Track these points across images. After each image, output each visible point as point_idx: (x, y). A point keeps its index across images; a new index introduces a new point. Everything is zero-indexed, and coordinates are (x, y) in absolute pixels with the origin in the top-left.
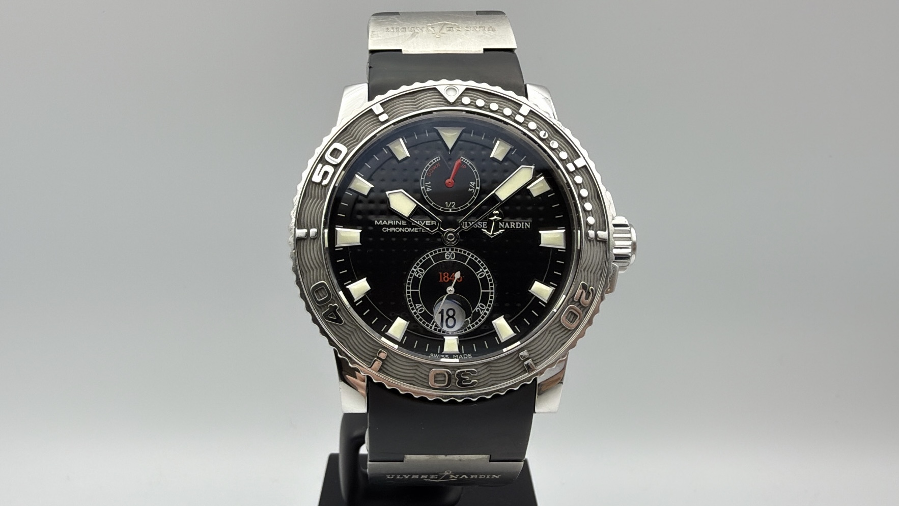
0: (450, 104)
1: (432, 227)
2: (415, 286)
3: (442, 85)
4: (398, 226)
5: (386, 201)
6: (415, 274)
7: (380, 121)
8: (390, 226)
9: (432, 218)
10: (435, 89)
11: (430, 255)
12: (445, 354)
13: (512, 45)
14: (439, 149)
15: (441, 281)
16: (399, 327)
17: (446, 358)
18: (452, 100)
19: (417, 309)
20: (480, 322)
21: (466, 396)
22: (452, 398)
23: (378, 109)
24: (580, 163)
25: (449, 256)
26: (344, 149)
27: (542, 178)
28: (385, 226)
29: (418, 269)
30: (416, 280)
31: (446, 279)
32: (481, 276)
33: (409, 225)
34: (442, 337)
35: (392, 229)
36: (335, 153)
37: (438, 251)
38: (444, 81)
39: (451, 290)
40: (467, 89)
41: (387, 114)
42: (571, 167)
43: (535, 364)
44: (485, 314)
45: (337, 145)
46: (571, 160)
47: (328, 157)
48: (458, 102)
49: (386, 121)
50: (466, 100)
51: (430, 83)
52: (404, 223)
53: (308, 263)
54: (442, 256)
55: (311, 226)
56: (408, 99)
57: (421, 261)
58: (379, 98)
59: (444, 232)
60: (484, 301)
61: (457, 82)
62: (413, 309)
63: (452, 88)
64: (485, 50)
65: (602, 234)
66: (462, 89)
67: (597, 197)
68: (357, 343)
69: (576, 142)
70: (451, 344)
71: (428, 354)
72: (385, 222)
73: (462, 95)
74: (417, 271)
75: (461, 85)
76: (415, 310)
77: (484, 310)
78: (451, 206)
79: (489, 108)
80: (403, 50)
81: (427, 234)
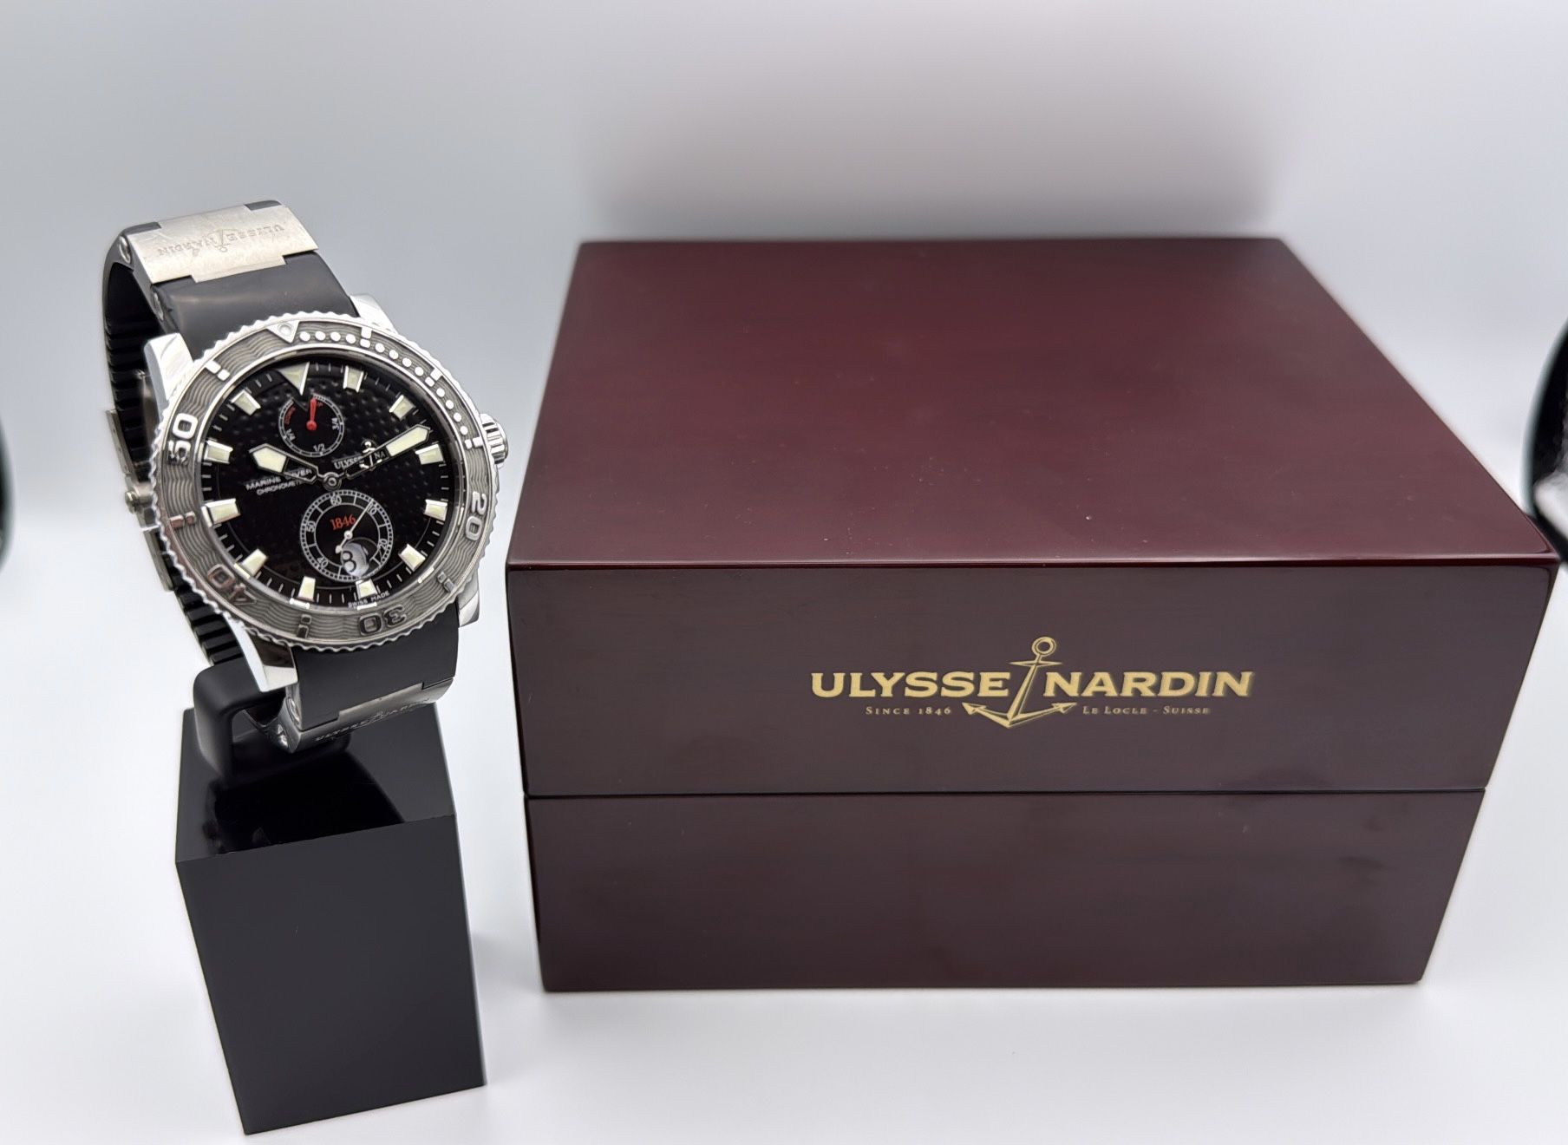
0: (288, 344)
1: (309, 476)
2: (310, 541)
3: (272, 323)
4: (272, 484)
5: (252, 461)
6: (306, 529)
7: (220, 380)
8: (264, 487)
9: (306, 467)
10: (267, 330)
11: (315, 505)
12: (362, 599)
13: (309, 244)
14: (288, 391)
15: (335, 528)
16: (308, 586)
17: (364, 604)
18: (290, 339)
19: (321, 564)
20: (386, 558)
21: (398, 633)
22: (387, 639)
23: (214, 367)
24: (436, 375)
25: (335, 500)
26: (193, 420)
27: (402, 397)
28: (258, 488)
29: (308, 522)
30: (309, 535)
31: (340, 525)
32: (373, 511)
33: (284, 480)
34: (354, 584)
35: (267, 490)
36: (184, 425)
37: (321, 499)
38: (272, 319)
39: (348, 534)
40: (301, 323)
41: (226, 368)
42: (430, 382)
43: (454, 582)
44: (389, 548)
45: (182, 417)
46: (427, 375)
47: (176, 431)
48: (297, 340)
49: (229, 379)
50: (305, 336)
51: (259, 325)
52: (277, 480)
53: (193, 550)
54: (328, 503)
55: (184, 509)
56: (243, 348)
57: (308, 514)
58: (208, 353)
59: (323, 479)
60: (384, 535)
61: (287, 316)
62: (316, 565)
63: (285, 325)
64: (286, 257)
65: (478, 442)
66: (295, 325)
67: (462, 404)
68: (275, 616)
69: (425, 354)
70: (366, 588)
71: (346, 605)
72: (257, 484)
73: (298, 331)
74: (308, 525)
75: (294, 319)
76: (318, 566)
77: (386, 544)
78: (321, 451)
79: (330, 339)
80: (193, 276)
81: (306, 485)
